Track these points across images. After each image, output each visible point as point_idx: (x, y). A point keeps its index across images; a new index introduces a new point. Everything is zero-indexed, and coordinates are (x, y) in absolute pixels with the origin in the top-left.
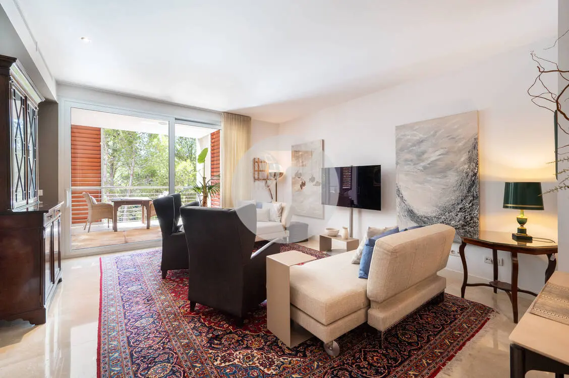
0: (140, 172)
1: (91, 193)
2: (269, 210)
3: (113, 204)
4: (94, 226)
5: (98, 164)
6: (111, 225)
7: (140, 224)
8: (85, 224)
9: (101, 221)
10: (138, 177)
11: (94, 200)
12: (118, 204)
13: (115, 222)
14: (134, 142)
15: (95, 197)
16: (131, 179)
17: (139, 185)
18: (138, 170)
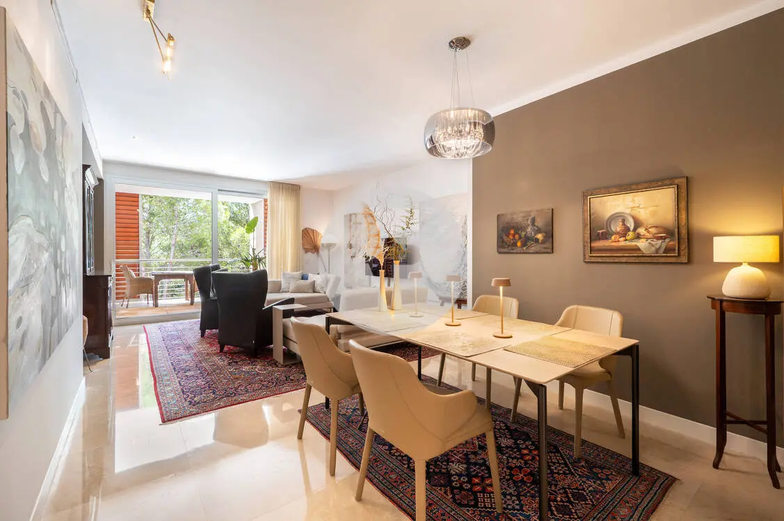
0: (183, 241)
1: (130, 266)
2: (314, 281)
3: (153, 277)
4: (132, 302)
5: (136, 234)
6: (151, 302)
7: (183, 301)
8: (122, 300)
9: (139, 297)
10: (181, 249)
11: (133, 274)
12: (159, 277)
13: (156, 298)
14: (177, 204)
15: (134, 270)
16: (172, 250)
17: (184, 257)
18: (181, 239)
